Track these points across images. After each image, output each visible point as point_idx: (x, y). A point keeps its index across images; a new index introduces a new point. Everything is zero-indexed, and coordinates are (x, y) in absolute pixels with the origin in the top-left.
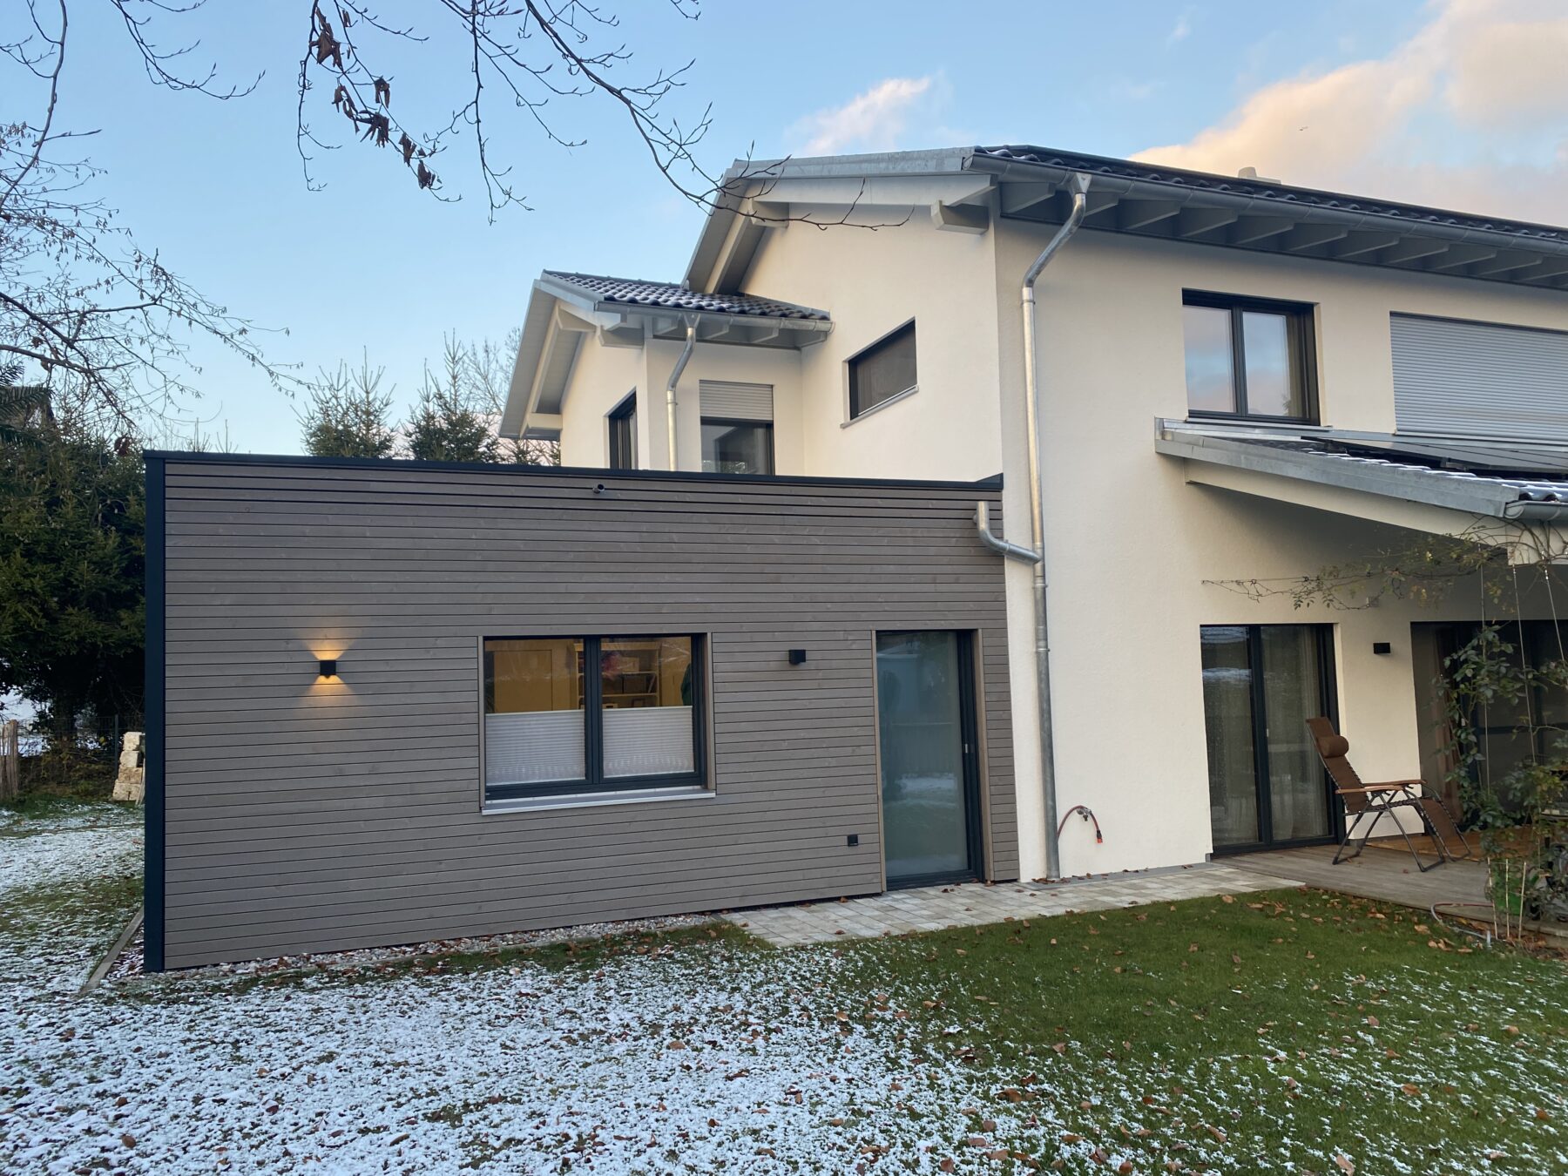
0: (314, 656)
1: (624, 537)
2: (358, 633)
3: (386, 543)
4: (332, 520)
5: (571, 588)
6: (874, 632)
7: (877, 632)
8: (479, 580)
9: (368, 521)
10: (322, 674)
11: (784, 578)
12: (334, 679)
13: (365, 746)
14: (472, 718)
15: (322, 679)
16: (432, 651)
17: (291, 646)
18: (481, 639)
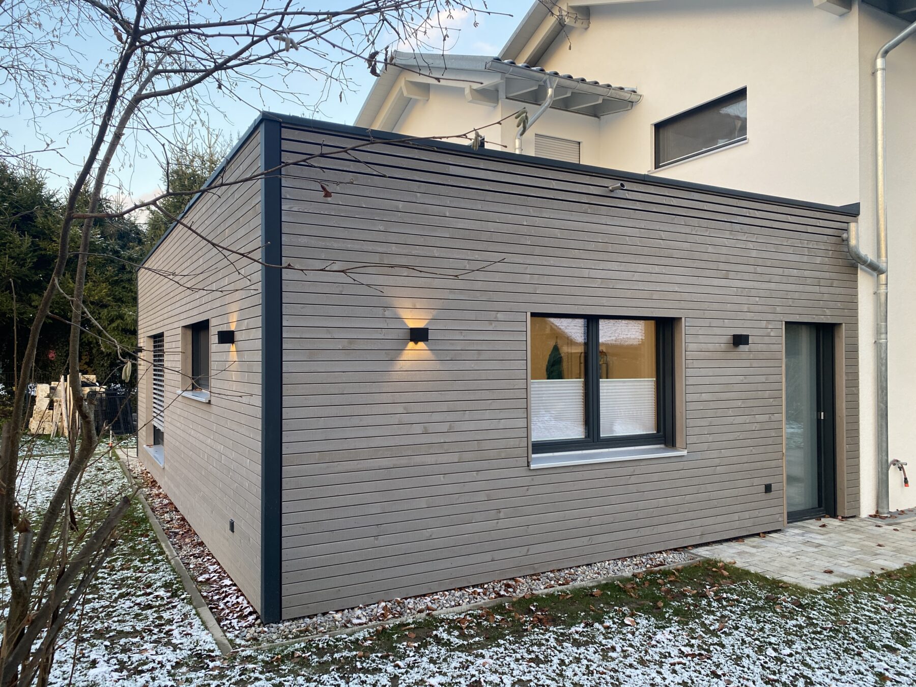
0: (405, 324)
1: (629, 231)
2: (439, 304)
3: (461, 224)
4: (420, 198)
5: (593, 274)
6: (784, 323)
7: (786, 323)
8: (528, 262)
9: (448, 201)
10: (411, 340)
11: (731, 275)
12: (421, 345)
13: (444, 407)
14: (522, 383)
15: (411, 345)
16: (494, 324)
17: (388, 313)
18: (529, 314)
